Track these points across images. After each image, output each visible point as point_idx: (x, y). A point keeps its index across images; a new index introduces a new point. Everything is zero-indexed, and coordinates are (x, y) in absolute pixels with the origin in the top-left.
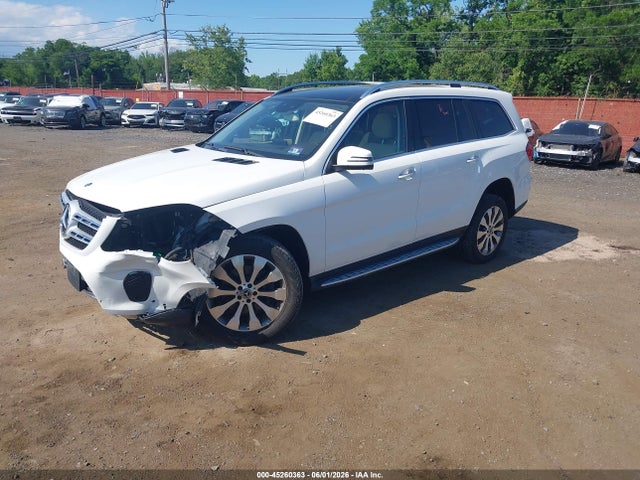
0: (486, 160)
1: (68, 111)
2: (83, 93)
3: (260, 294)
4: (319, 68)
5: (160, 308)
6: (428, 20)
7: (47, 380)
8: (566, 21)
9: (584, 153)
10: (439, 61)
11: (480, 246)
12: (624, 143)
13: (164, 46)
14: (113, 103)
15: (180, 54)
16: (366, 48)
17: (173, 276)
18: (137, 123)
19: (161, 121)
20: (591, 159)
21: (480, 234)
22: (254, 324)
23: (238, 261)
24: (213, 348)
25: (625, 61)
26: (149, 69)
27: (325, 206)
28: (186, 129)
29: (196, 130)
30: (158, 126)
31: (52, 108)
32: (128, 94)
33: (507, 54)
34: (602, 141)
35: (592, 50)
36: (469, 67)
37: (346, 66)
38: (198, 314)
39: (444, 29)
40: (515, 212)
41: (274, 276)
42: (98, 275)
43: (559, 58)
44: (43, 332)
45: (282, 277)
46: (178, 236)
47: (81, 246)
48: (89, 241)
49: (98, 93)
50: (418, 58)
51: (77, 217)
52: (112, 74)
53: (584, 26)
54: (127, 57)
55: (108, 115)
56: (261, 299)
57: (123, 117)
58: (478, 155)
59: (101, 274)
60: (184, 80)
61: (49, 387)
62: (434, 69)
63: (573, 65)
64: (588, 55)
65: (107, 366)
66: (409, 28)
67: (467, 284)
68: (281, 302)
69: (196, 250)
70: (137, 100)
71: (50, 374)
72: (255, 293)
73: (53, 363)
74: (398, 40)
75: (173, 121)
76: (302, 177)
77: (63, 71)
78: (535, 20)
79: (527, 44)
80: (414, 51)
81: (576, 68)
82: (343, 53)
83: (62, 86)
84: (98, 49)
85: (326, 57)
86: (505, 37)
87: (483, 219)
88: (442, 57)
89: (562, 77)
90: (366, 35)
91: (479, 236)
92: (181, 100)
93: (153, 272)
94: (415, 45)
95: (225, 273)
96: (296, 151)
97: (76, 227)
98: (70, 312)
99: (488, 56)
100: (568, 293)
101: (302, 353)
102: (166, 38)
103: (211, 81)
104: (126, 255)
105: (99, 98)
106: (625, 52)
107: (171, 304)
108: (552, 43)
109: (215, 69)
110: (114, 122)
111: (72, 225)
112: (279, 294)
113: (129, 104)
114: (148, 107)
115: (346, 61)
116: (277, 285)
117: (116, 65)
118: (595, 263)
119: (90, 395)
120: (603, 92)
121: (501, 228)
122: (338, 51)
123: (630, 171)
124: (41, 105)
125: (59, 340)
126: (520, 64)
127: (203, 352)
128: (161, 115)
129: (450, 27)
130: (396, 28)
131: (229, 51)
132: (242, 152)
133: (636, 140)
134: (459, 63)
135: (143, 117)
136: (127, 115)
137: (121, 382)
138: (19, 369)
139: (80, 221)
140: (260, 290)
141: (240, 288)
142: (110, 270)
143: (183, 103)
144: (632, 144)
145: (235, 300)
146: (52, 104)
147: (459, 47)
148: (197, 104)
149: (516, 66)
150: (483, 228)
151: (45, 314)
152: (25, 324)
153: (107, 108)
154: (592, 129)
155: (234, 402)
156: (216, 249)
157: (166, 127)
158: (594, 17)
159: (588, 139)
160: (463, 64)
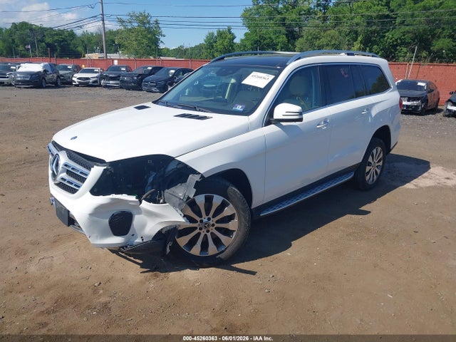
0: (374, 112)
1: (32, 74)
2: (43, 62)
3: (217, 225)
4: (215, 42)
5: (138, 240)
6: (293, 8)
7: (47, 306)
8: (392, 8)
9: (415, 103)
10: (302, 36)
11: (367, 178)
12: (441, 96)
13: (102, 26)
14: (65, 68)
15: (111, 32)
16: (249, 27)
17: (151, 214)
18: (85, 84)
19: (102, 82)
20: (420, 108)
21: (368, 168)
22: (212, 249)
23: (201, 200)
24: (179, 270)
25: (433, 36)
26: (90, 43)
27: (265, 152)
28: (121, 87)
29: (128, 89)
30: (100, 86)
31: (20, 73)
32: (76, 62)
33: (350, 32)
34: (428, 95)
35: (412, 28)
36: (324, 41)
37: (235, 41)
38: (170, 244)
39: (305, 14)
40: (390, 150)
41: (228, 211)
42: (88, 216)
43: (387, 34)
44: (36, 260)
45: (235, 212)
46: (151, 179)
47: (73, 191)
48: (79, 187)
49: (54, 61)
50: (286, 35)
51: (66, 165)
52: (61, 46)
53: (405, 11)
54: (72, 35)
55: (62, 78)
56: (217, 229)
57: (73, 79)
58: (369, 107)
59: (90, 215)
60: (116, 51)
61: (48, 313)
62: (299, 43)
63: (396, 40)
64: (408, 32)
65: (95, 290)
66: (280, 13)
67: (363, 208)
68: (234, 231)
69: (167, 191)
70: (83, 66)
71: (48, 300)
72: (213, 225)
73: (48, 289)
74: (272, 22)
75: (111, 82)
76: (247, 129)
77: (25, 45)
78: (371, 7)
79: (365, 24)
80: (283, 29)
81: (399, 41)
82: (232, 31)
83: (26, 57)
84: (51, 29)
85: (220, 34)
86: (348, 19)
87: (371, 157)
88: (304, 33)
89: (389, 49)
90: (248, 18)
91: (367, 170)
92: (116, 67)
93: (133, 212)
94: (284, 25)
95: (189, 209)
96: (239, 108)
97: (65, 174)
98: (56, 241)
99: (337, 33)
100: (440, 214)
101: (253, 273)
102: (103, 20)
103: (137, 53)
104: (112, 199)
105: (55, 65)
106: (435, 30)
107: (148, 237)
108: (383, 23)
109: (140, 43)
110: (67, 83)
111: (62, 172)
112: (233, 225)
113: (78, 69)
114: (92, 71)
115: (234, 38)
116: (231, 218)
117: (64, 40)
118: (451, 188)
119: (85, 319)
120: (418, 59)
121: (381, 163)
122: (229, 30)
123: (448, 116)
124: (12, 70)
125: (51, 267)
126: (359, 39)
127: (172, 274)
128: (102, 77)
129: (309, 12)
130: (270, 13)
131: (149, 30)
132: (195, 109)
133: (451, 93)
134: (316, 38)
135: (88, 79)
136: (76, 77)
137: (109, 306)
138: (20, 296)
139: (70, 169)
140: (217, 222)
141: (201, 221)
142: (98, 211)
143: (118, 68)
144: (449, 97)
145: (197, 231)
146: (20, 70)
147: (317, 26)
148: (128, 69)
149: (356, 40)
150: (369, 164)
151: (36, 243)
152: (21, 252)
153: (61, 72)
154: (420, 86)
155: (208, 322)
156: (183, 191)
157: (106, 86)
158: (412, 5)
159: (417, 93)
160: (319, 39)
